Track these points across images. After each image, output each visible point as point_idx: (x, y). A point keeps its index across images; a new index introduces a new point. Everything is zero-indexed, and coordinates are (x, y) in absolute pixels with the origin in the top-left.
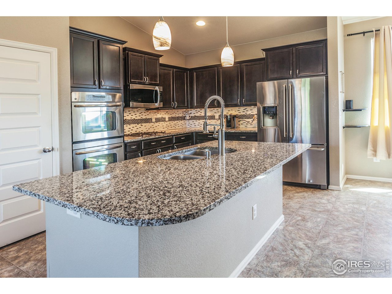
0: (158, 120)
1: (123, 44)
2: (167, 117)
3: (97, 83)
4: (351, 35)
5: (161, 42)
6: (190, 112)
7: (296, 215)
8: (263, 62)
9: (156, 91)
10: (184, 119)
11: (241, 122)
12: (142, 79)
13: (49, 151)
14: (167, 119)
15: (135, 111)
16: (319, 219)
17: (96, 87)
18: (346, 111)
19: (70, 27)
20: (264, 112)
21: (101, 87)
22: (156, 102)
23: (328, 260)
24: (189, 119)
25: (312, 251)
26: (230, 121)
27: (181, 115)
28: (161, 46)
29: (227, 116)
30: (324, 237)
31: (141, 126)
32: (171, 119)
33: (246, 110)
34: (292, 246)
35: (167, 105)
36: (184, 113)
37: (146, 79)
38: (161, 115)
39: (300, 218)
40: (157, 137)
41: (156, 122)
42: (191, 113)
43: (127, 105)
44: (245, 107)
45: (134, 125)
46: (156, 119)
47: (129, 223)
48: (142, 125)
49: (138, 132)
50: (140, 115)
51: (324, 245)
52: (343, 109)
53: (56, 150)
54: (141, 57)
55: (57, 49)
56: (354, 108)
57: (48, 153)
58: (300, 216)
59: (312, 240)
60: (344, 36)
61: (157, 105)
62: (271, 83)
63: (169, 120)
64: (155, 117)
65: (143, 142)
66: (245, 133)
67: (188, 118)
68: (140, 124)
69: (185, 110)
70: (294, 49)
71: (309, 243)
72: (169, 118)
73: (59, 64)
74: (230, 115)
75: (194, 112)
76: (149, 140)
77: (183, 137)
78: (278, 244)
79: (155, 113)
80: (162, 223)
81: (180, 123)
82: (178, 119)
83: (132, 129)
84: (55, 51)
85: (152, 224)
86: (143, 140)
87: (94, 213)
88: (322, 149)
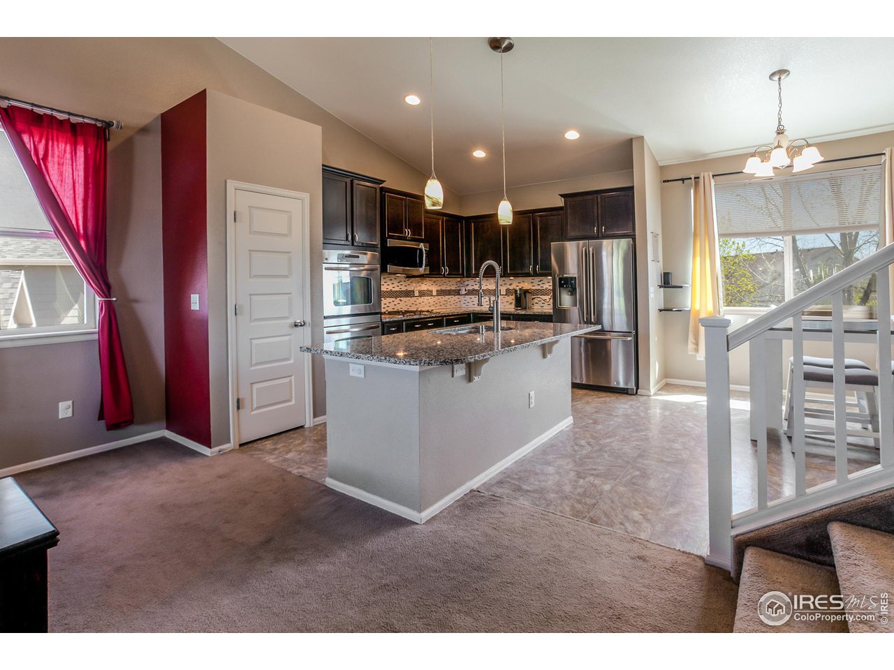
0: (422, 294)
1: (381, 184)
2: (434, 289)
3: (350, 238)
4: (668, 181)
5: (433, 202)
6: (466, 283)
7: (632, 468)
8: (561, 212)
9: (421, 250)
10: (459, 294)
11: (535, 301)
12: (402, 233)
13: (301, 326)
14: (435, 293)
15: (393, 279)
16: (667, 476)
17: (349, 243)
18: (665, 287)
19: (323, 165)
20: (561, 286)
21: (355, 244)
22: (421, 266)
23: (675, 540)
24: (466, 294)
25: (653, 526)
26: (521, 298)
27: (453, 288)
28: (433, 205)
29: (516, 291)
30: (672, 504)
31: (399, 302)
32: (441, 293)
33: (542, 282)
35: (434, 272)
36: (459, 284)
37: (408, 232)
38: (426, 285)
39: (638, 473)
40: (422, 316)
41: (420, 296)
42: (468, 285)
43: (384, 270)
44: (541, 278)
45: (391, 300)
46: (420, 292)
47: (415, 363)
48: (401, 300)
49: (395, 310)
50: (399, 284)
52: (660, 284)
53: (308, 325)
54: (402, 199)
55: (309, 194)
56: (674, 284)
57: (300, 328)
58: (638, 469)
60: (661, 182)
61: (422, 270)
62: (574, 243)
63: (437, 295)
64: (419, 288)
65: (404, 323)
66: (542, 315)
67: (463, 292)
68: (399, 299)
69: (459, 279)
70: (599, 196)
72: (437, 291)
73: (311, 213)
74: (520, 289)
75: (472, 284)
76: (412, 321)
77: (456, 319)
79: (419, 282)
80: (438, 363)
81: (453, 299)
82: (449, 293)
83: (388, 305)
84: (306, 196)
85: (431, 364)
86: (405, 320)
87: (386, 359)
88: (629, 339)
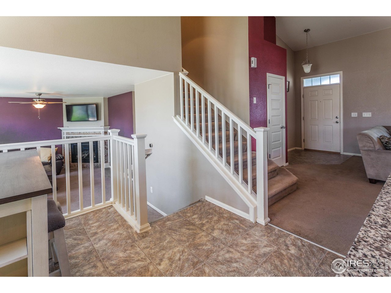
34: (302, 250)
51: (270, 246)
59: (279, 253)
71: (284, 250)
78: (317, 254)
